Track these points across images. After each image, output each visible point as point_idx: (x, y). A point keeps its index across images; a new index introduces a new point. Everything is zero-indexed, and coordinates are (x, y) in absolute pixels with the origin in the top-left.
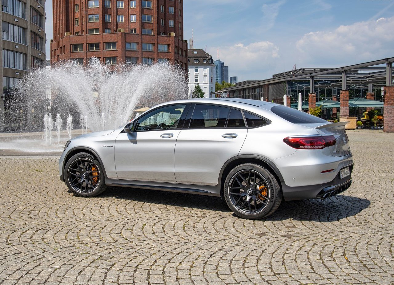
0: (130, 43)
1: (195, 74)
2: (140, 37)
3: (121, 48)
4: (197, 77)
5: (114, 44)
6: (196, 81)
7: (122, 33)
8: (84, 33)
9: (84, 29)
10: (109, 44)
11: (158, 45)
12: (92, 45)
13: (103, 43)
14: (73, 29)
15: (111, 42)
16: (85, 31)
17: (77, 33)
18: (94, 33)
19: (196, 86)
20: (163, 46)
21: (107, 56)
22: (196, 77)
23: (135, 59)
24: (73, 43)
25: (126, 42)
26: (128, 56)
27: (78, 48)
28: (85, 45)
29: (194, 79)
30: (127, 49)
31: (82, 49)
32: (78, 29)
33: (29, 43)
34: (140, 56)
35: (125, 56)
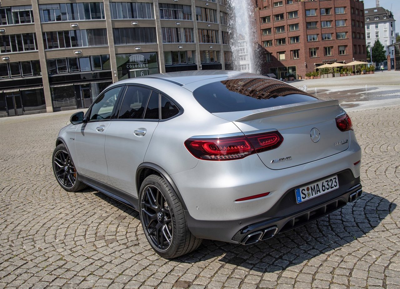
0: (309, 10)
1: (375, 31)
2: (318, 4)
3: (302, 15)
4: (378, 33)
5: (296, 12)
6: (377, 36)
7: (302, 2)
8: (271, 6)
9: (270, 4)
10: (291, 13)
11: (335, 9)
12: (277, 16)
13: (287, 13)
14: (261, 5)
15: (293, 11)
16: (271, 5)
17: (265, 7)
18: (279, 6)
19: (376, 40)
20: (340, 8)
21: (291, 24)
22: (376, 33)
23: (314, 24)
24: (262, 17)
25: (306, 10)
26: (308, 21)
27: (266, 20)
28: (271, 17)
29: (375, 34)
30: (307, 16)
31: (269, 20)
32: (265, 4)
33: (219, 22)
34: (319, 20)
35: (306, 22)
